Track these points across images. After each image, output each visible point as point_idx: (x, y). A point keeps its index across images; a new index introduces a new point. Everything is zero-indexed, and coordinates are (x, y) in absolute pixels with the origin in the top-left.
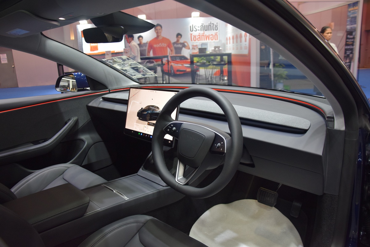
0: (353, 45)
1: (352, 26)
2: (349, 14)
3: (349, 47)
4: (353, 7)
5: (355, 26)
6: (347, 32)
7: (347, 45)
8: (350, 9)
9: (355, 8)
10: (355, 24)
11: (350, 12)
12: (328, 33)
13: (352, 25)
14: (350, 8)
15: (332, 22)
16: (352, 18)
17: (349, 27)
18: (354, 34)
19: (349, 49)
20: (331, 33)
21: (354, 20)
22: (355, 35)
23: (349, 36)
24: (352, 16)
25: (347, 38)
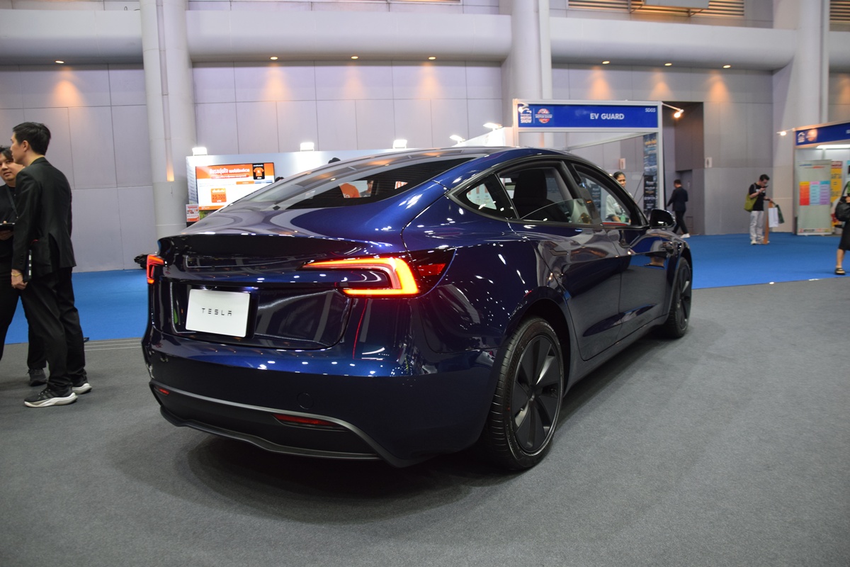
0: (654, 195)
1: (651, 167)
2: (646, 149)
3: (649, 198)
4: (650, 140)
5: (655, 167)
6: (645, 176)
7: (646, 195)
8: (646, 143)
9: (654, 142)
10: (656, 164)
11: (646, 146)
12: (620, 181)
13: (651, 165)
14: (646, 141)
15: (622, 157)
16: (650, 155)
17: (647, 168)
18: (654, 179)
19: (650, 200)
20: (624, 180)
21: (652, 159)
22: (656, 181)
23: (647, 182)
24: (649, 152)
25: (646, 185)
